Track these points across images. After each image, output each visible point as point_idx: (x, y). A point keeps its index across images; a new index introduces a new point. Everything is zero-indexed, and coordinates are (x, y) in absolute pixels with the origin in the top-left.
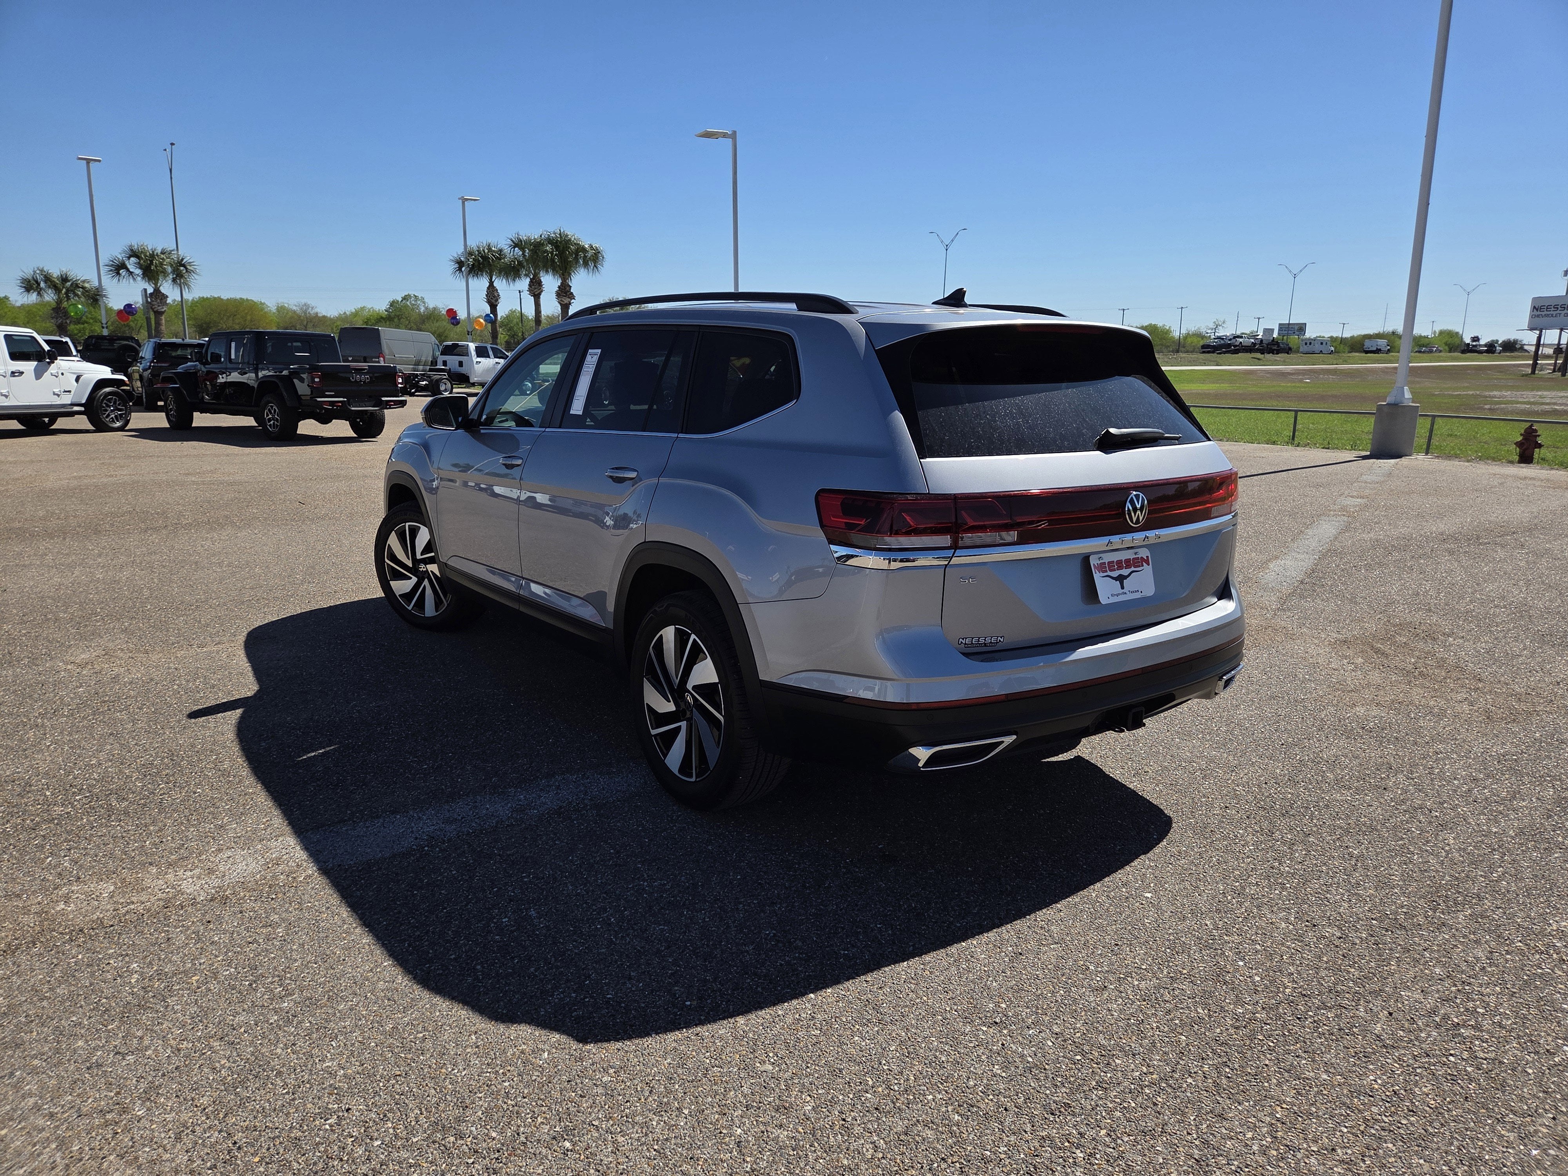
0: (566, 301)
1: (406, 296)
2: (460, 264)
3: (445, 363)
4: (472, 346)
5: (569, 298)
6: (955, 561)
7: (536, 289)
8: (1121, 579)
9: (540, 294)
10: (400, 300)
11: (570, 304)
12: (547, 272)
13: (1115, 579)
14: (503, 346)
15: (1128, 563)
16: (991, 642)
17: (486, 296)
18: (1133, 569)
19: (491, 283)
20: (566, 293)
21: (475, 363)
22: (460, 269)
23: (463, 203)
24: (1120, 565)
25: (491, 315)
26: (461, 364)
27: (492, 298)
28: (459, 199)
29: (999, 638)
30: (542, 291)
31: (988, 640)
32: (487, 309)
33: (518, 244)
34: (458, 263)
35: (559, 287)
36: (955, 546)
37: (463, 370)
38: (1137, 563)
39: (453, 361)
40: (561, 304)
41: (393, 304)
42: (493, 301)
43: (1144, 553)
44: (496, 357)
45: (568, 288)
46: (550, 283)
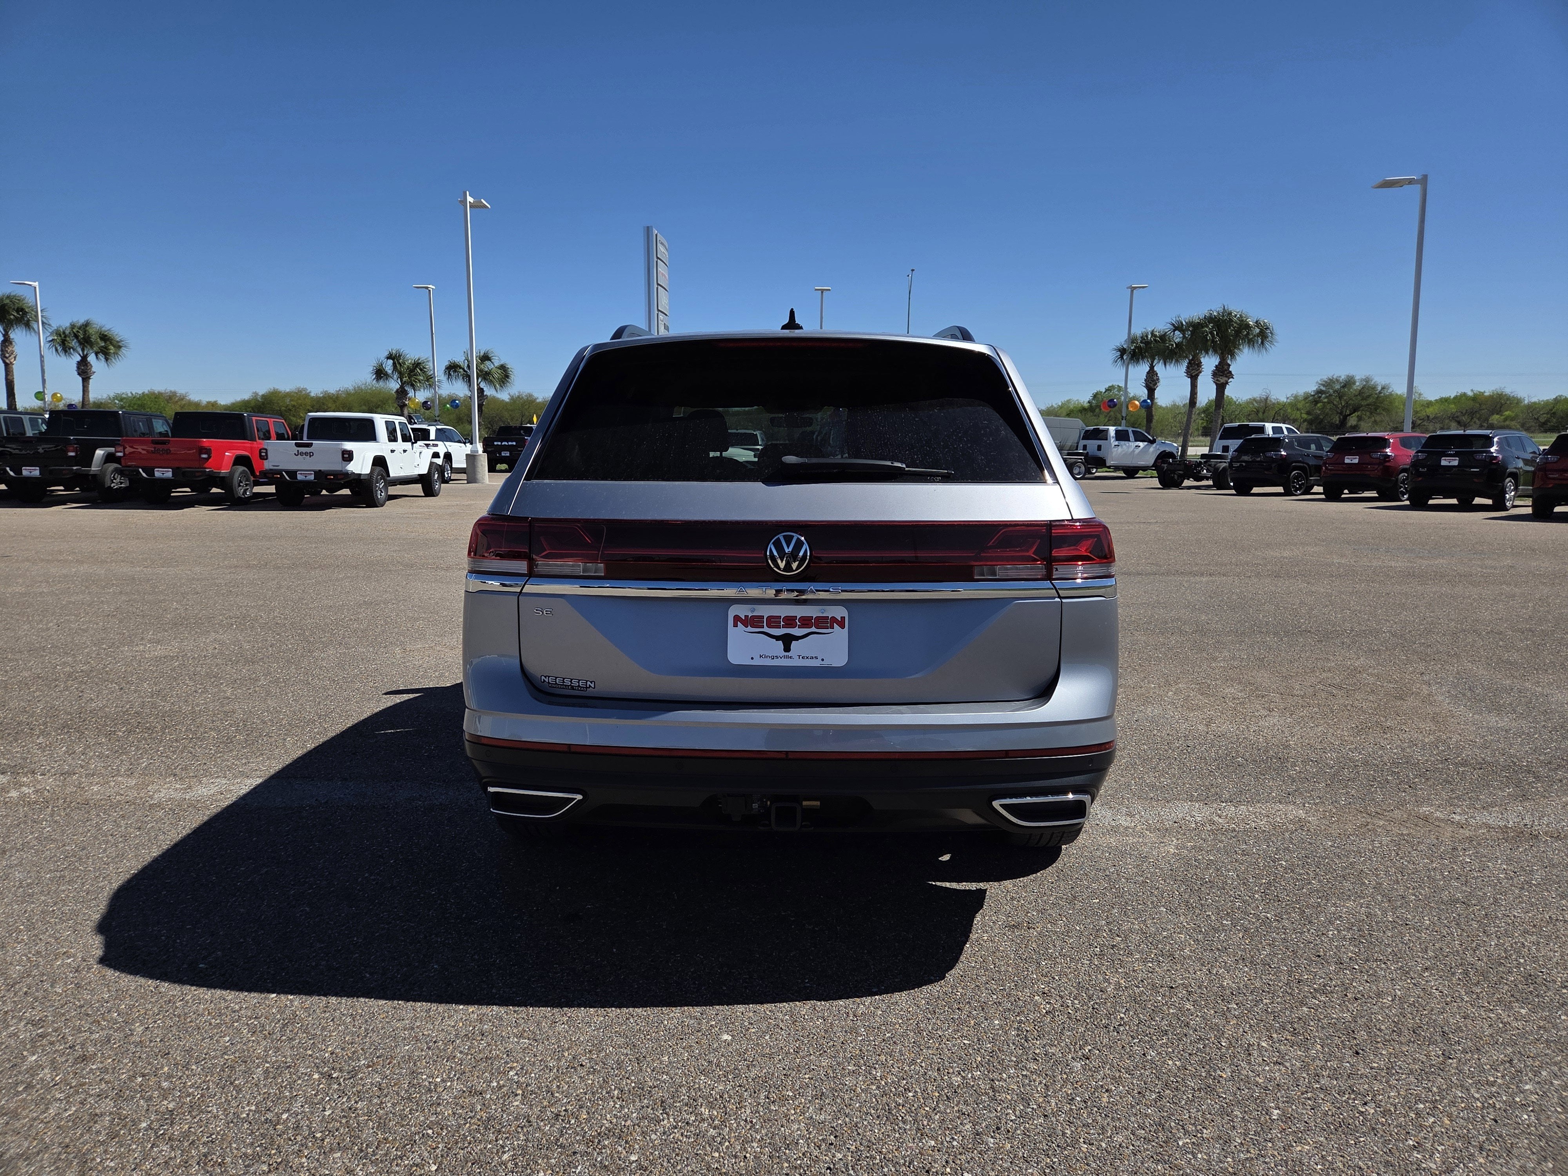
0: (1223, 380)
1: (1110, 387)
2: (1122, 351)
3: (1085, 447)
4: (1112, 430)
5: (1226, 377)
6: (528, 589)
7: (1193, 373)
8: (787, 641)
9: (1197, 375)
10: (1104, 391)
11: (1227, 383)
12: (1207, 353)
13: (777, 638)
14: (1144, 428)
15: (806, 622)
16: (579, 686)
17: (1145, 380)
18: (813, 629)
19: (1152, 367)
20: (1223, 372)
21: (1113, 446)
22: (1122, 357)
23: (1132, 292)
24: (790, 621)
25: (1149, 401)
26: (1099, 448)
27: (1151, 382)
28: (1127, 288)
29: (589, 683)
30: (1200, 372)
31: (575, 683)
32: (1143, 393)
33: (1178, 327)
34: (1119, 350)
35: (1216, 367)
36: (532, 574)
37: (1100, 454)
38: (824, 623)
39: (1092, 444)
40: (1217, 384)
41: (1095, 396)
42: (1151, 385)
43: (839, 612)
44: (1136, 440)
45: (1226, 367)
46: (1209, 362)
